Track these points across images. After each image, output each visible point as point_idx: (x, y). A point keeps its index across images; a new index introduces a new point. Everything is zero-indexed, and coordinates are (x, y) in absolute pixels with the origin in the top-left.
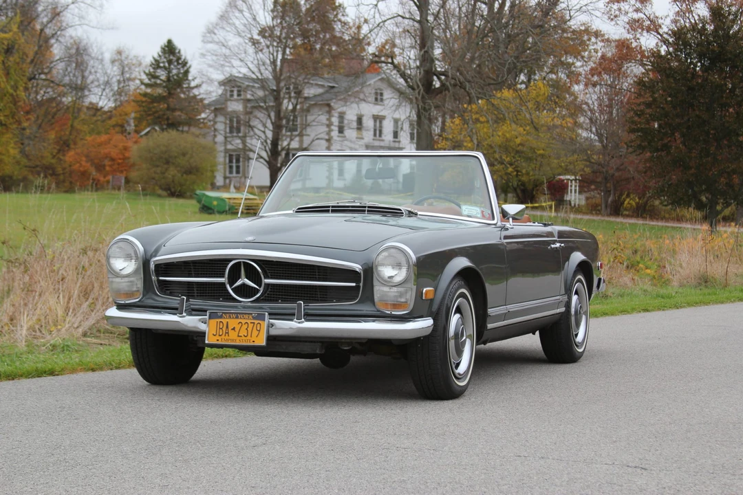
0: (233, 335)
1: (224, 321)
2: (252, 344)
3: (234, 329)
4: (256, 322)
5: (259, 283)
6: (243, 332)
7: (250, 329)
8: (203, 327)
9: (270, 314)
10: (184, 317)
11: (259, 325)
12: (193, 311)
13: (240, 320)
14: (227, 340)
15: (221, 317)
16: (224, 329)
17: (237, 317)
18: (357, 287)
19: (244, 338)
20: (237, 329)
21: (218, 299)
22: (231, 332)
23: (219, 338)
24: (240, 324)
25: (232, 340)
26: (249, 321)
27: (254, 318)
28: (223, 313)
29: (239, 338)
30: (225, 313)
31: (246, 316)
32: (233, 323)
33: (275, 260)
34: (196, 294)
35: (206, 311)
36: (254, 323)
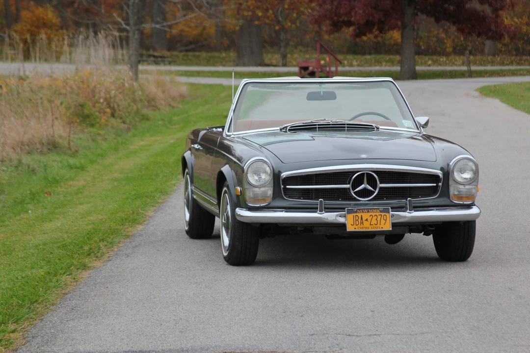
0: (366, 224)
1: (359, 215)
2: (381, 230)
3: (367, 220)
4: (383, 214)
5: (375, 187)
6: (374, 221)
7: (379, 219)
8: (342, 220)
9: (391, 208)
10: (323, 213)
11: (385, 216)
12: (329, 209)
13: (370, 214)
14: (362, 228)
15: (356, 212)
16: (360, 220)
17: (368, 212)
18: (437, 186)
19: (374, 226)
20: (369, 220)
21: (338, 200)
22: (365, 222)
23: (356, 227)
24: (371, 216)
25: (366, 228)
26: (378, 214)
27: (381, 212)
28: (357, 209)
29: (372, 226)
30: (359, 209)
31: (375, 211)
32: (366, 215)
33: (387, 170)
34: (314, 197)
35: (344, 209)
36: (381, 215)
